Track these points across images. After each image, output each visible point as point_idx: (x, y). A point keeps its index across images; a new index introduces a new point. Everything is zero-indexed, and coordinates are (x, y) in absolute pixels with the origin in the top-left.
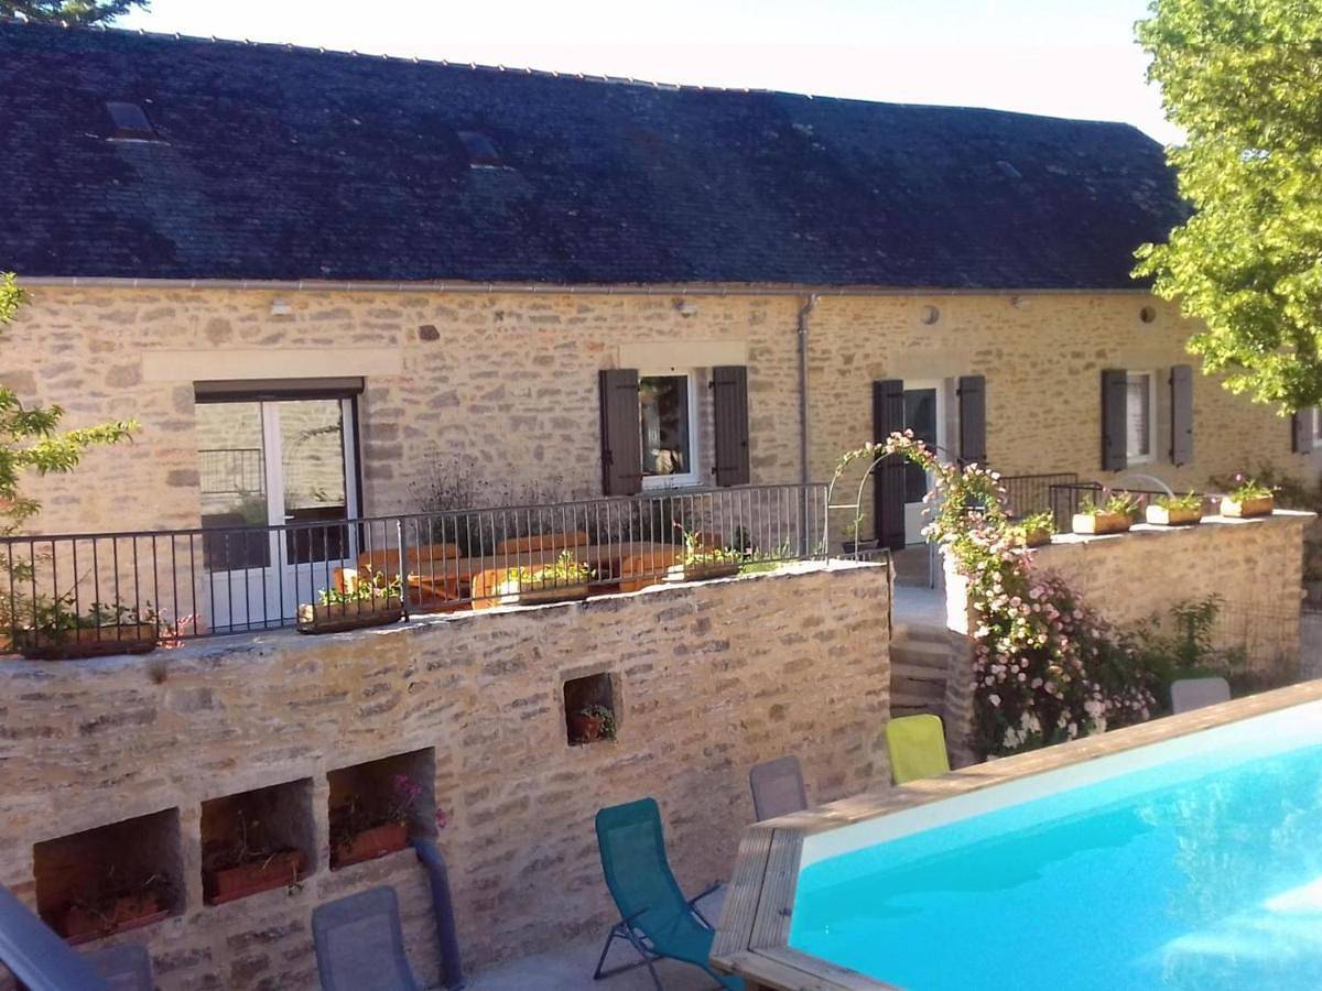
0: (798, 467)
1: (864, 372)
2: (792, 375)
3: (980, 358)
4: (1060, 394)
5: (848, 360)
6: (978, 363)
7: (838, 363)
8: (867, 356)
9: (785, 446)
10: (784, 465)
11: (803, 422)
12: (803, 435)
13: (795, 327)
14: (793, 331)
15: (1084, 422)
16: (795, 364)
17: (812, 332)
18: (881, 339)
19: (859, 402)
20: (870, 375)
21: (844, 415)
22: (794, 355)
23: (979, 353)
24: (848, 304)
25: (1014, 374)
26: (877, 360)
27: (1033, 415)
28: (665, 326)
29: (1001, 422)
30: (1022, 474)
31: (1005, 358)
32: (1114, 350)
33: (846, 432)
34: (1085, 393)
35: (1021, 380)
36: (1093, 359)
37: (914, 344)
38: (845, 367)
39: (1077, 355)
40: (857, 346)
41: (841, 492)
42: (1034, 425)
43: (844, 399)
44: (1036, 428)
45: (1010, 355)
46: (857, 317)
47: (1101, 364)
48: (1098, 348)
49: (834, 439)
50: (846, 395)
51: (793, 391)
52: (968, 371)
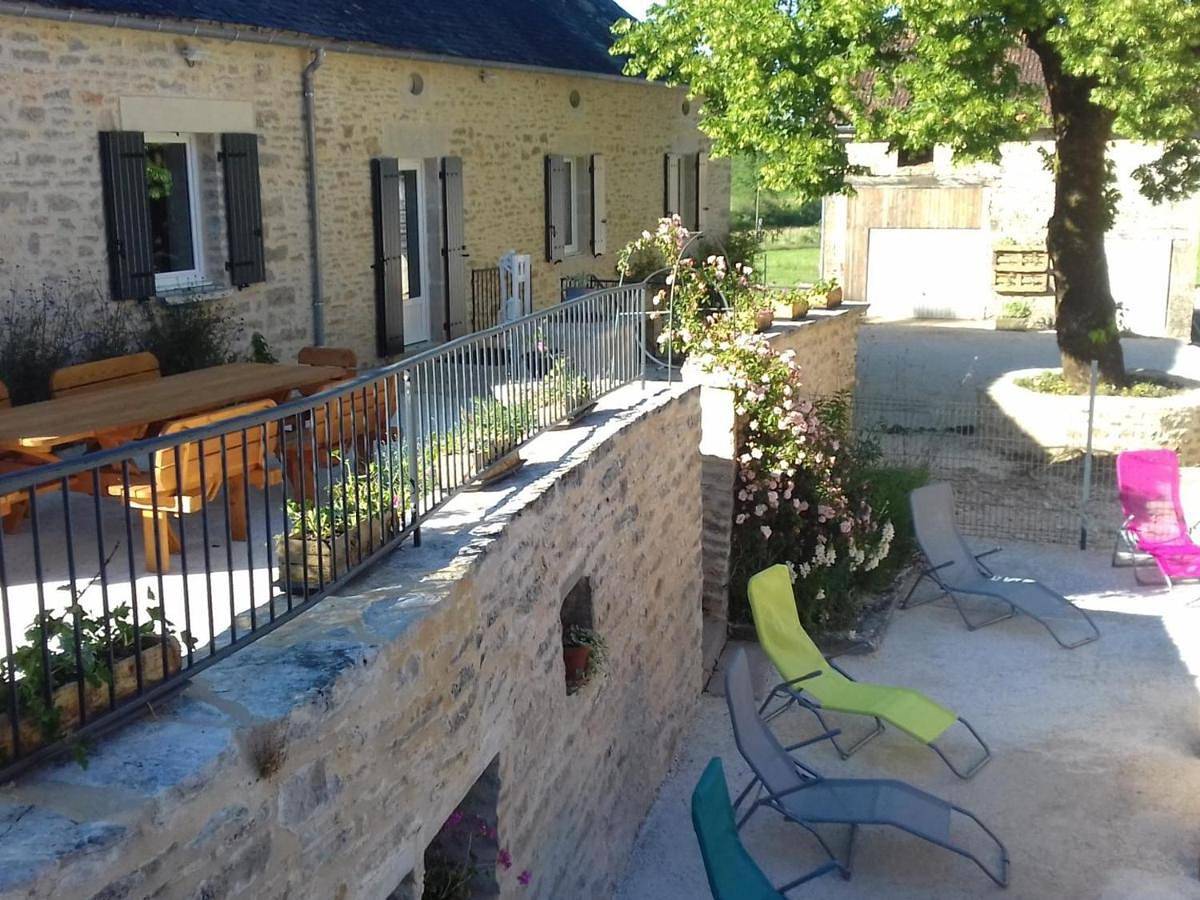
0: (307, 260)
1: (361, 147)
2: (298, 149)
3: (457, 137)
4: (516, 180)
5: (348, 132)
6: (454, 142)
7: (338, 135)
8: (364, 129)
9: (295, 235)
10: (293, 259)
11: (311, 206)
12: (312, 223)
13: (298, 88)
14: (296, 93)
15: (533, 211)
16: (300, 134)
17: (316, 95)
18: (376, 108)
19: (360, 183)
20: (368, 152)
21: (346, 199)
22: (299, 123)
23: (455, 132)
24: (346, 65)
25: (482, 156)
26: (374, 133)
27: (497, 202)
28: (169, 76)
29: (474, 209)
30: (490, 267)
31: (475, 139)
32: (552, 135)
33: (350, 219)
34: (534, 180)
35: (487, 164)
36: (538, 144)
37: (404, 117)
38: (344, 141)
39: (528, 138)
40: (356, 116)
41: (347, 289)
42: (498, 213)
43: (346, 179)
44: (499, 217)
45: (479, 135)
46: (354, 81)
47: (545, 148)
48: (541, 132)
49: (339, 226)
50: (348, 174)
51: (299, 169)
52: (446, 150)
